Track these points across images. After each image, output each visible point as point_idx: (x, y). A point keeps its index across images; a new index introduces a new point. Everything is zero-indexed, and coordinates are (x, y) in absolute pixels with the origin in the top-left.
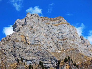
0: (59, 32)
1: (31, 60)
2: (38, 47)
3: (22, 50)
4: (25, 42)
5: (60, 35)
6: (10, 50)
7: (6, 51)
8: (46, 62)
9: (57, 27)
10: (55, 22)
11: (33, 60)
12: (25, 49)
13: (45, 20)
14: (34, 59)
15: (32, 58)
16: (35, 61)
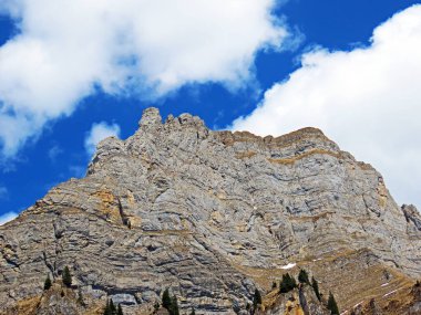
0: (295, 187)
1: (132, 292)
2: (173, 240)
3: (92, 248)
4: (115, 217)
5: (300, 200)
6: (38, 249)
7: (19, 252)
8: (206, 300)
9: (287, 170)
10: (284, 151)
11: (140, 290)
12: (110, 244)
13: (236, 144)
14: (147, 284)
15: (136, 282)
16: (148, 294)
